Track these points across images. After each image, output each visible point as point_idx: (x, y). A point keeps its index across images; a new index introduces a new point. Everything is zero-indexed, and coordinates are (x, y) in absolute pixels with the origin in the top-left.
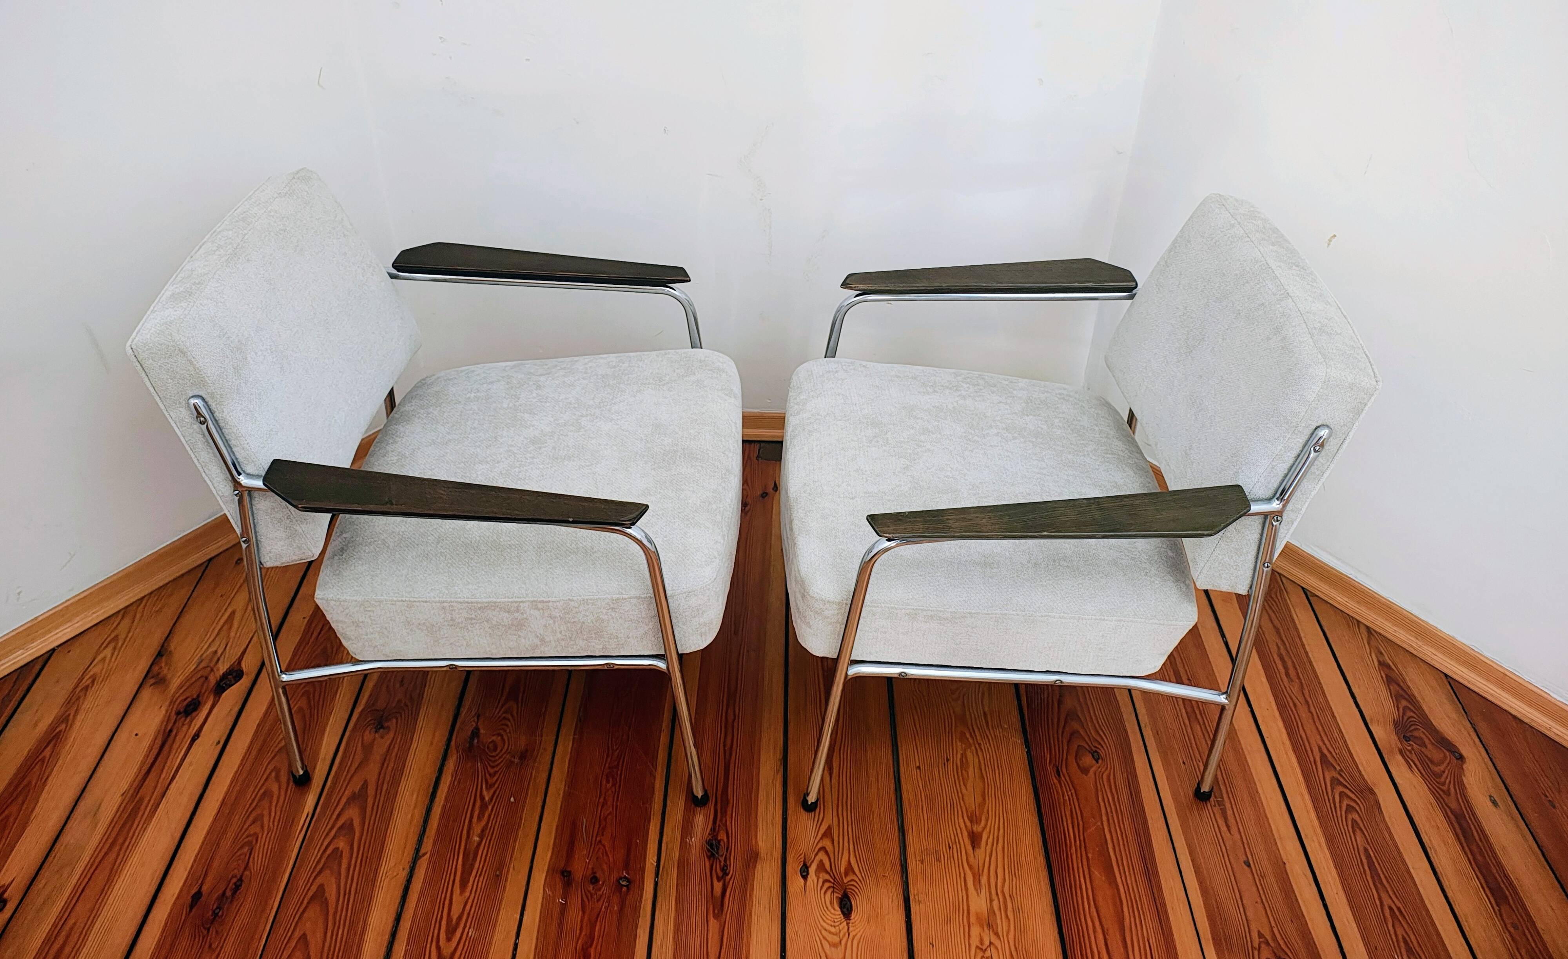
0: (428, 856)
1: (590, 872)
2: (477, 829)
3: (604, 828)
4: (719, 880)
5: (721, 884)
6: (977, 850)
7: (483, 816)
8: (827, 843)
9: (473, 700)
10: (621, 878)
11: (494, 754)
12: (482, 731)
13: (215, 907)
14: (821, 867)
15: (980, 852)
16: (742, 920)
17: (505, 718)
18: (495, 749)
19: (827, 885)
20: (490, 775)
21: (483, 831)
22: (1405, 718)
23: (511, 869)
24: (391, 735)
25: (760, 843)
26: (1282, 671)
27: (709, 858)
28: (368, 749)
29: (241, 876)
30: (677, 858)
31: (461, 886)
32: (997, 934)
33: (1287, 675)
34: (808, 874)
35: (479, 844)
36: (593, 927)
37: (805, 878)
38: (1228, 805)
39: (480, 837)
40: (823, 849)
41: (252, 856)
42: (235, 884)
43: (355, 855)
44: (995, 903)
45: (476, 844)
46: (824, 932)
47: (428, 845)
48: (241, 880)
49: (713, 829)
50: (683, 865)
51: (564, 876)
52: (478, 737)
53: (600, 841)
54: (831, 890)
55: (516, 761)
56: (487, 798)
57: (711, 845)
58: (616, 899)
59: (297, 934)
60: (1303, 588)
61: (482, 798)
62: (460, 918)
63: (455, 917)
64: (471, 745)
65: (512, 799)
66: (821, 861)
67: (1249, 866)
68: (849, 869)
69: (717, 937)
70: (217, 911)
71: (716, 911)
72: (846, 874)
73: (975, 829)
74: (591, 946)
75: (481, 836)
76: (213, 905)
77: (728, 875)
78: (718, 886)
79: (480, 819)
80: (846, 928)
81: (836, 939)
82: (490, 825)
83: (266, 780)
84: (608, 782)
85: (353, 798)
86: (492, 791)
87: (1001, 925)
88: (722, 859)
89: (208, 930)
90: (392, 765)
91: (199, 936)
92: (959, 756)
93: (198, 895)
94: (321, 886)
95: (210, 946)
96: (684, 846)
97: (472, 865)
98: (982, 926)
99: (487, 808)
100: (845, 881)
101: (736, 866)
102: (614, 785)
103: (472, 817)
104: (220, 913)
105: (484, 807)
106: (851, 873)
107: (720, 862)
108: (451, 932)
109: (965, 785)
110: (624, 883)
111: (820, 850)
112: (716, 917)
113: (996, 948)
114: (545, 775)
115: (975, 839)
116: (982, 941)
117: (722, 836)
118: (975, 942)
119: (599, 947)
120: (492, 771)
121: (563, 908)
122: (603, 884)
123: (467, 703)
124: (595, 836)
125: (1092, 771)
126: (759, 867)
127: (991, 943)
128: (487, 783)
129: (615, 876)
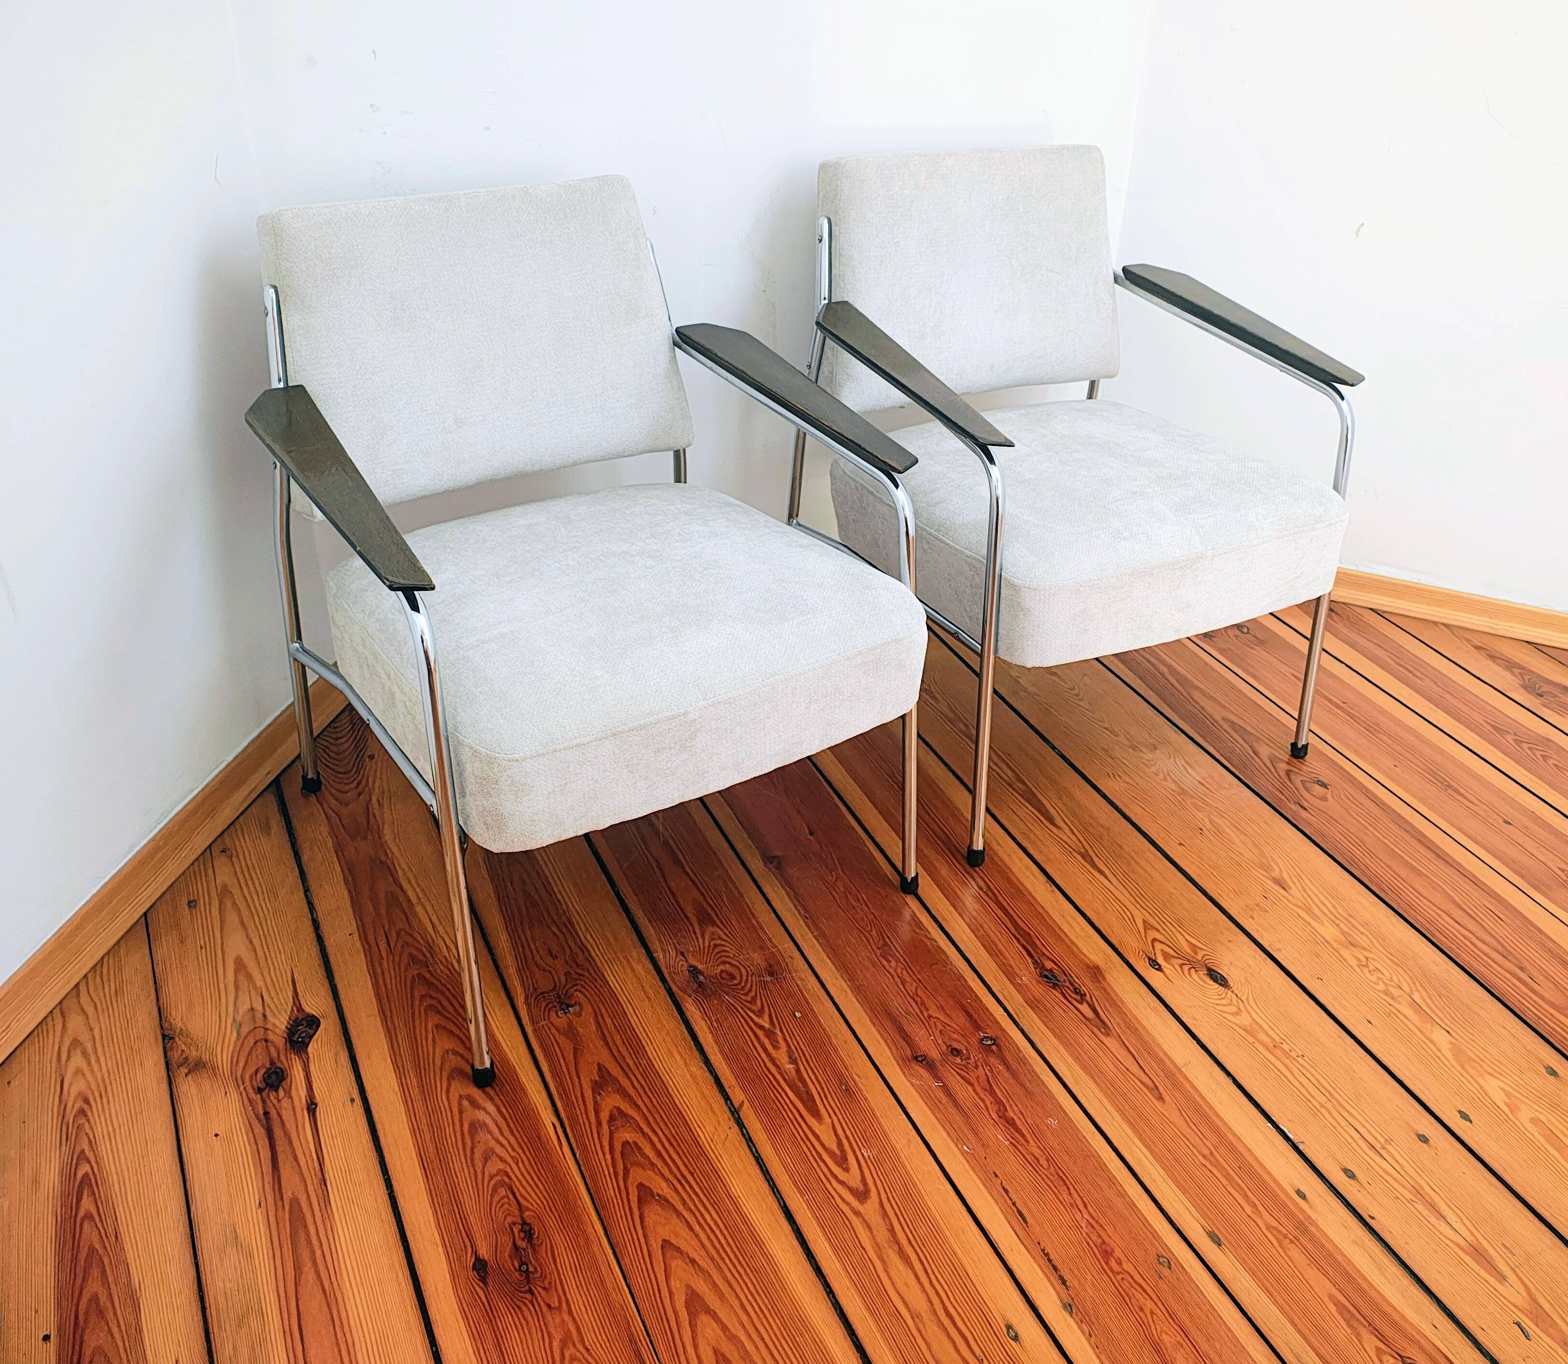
0: (746, 1103)
1: (944, 1048)
2: (782, 1056)
3: (923, 1003)
4: (1081, 1003)
5: (1085, 1005)
6: (1291, 892)
7: (777, 1042)
8: (1152, 934)
9: (660, 941)
10: (982, 1040)
11: (735, 982)
12: (700, 967)
13: (517, 1265)
14: (1166, 956)
15: (1294, 891)
16: (1133, 1027)
17: (716, 946)
18: (733, 977)
19: (1186, 968)
20: (750, 1002)
21: (790, 1057)
22: (1527, 681)
23: (857, 1078)
24: (588, 1009)
25: (1091, 957)
26: (1410, 675)
27: (1054, 988)
28: (571, 1033)
29: (522, 1218)
30: (1022, 1001)
31: (813, 1116)
32: (1365, 949)
33: (1414, 675)
34: (1160, 966)
35: (798, 1071)
36: (992, 1092)
37: (1160, 969)
38: (1456, 785)
39: (792, 1063)
40: (1154, 940)
41: (518, 1195)
42: (521, 1231)
43: (655, 1139)
44: (1342, 925)
45: (794, 1072)
46: (1218, 1007)
47: (737, 1095)
48: (524, 1223)
49: (1035, 963)
50: (1034, 1004)
51: (921, 1062)
52: (701, 973)
53: (930, 1016)
54: (1193, 970)
55: (769, 979)
56: (767, 1026)
57: (1046, 977)
58: (993, 1060)
59: (656, 1246)
60: (1372, 609)
61: (761, 1028)
62: (840, 1144)
63: (834, 1147)
64: (700, 984)
65: (798, 1014)
66: (1162, 950)
67: (1510, 824)
68: (1194, 948)
69: (1123, 1051)
70: (524, 1268)
71: (1103, 1030)
72: (1196, 953)
73: (1274, 875)
74: (1006, 1110)
75: (793, 1061)
76: (513, 1265)
77: (1085, 995)
78: (1085, 1008)
79: (776, 1047)
80: (1234, 996)
81: (1233, 1009)
82: (793, 1048)
83: (461, 1112)
84: (889, 961)
85: (598, 1087)
86: (766, 1017)
87: (1363, 941)
88: (1067, 984)
89: (531, 1291)
90: (617, 1038)
91: (525, 1303)
92: (1208, 823)
93: (480, 1266)
94: (641, 1186)
95: (549, 1306)
96: (1019, 987)
97: (808, 1092)
98: (1347, 947)
99: (775, 1034)
100: (1200, 958)
101: (1087, 985)
102: (898, 961)
103: (765, 1049)
104: (531, 1269)
105: (770, 1034)
106: (1198, 951)
107: (1068, 988)
108: (842, 1161)
109: (1233, 843)
110: (989, 1042)
111: (1152, 943)
112: (1107, 1035)
113: (1374, 960)
114: (813, 979)
115: (1281, 884)
116: (1358, 960)
117: (1049, 965)
118: (1353, 963)
119: (1015, 1108)
120: (749, 998)
121: (945, 1089)
122: (967, 1050)
123: (656, 946)
124: (919, 1013)
125: (1329, 796)
126: (1108, 977)
127: (1367, 958)
128: (753, 1011)
129: (974, 1041)
